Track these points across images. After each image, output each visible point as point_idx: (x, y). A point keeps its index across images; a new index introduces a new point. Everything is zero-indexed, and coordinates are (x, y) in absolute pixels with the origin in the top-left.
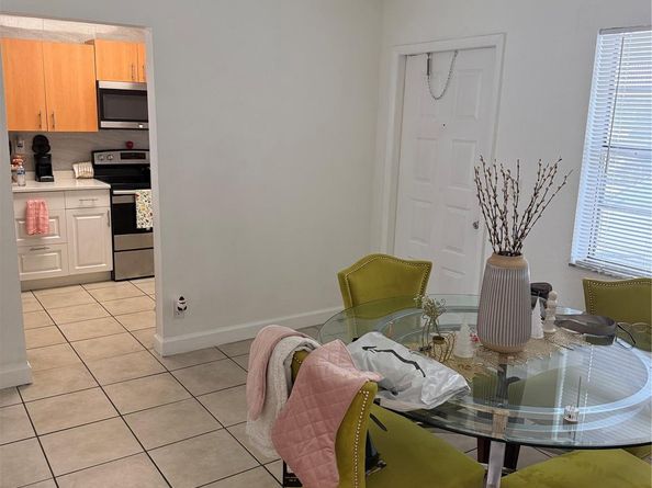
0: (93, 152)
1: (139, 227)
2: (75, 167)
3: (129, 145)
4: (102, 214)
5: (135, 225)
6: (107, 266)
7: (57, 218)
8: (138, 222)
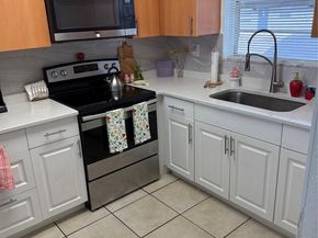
0: (45, 70)
1: (112, 151)
2: (28, 88)
3: (80, 57)
4: (71, 145)
5: (108, 149)
6: (82, 198)
7: (21, 162)
8: (111, 146)
